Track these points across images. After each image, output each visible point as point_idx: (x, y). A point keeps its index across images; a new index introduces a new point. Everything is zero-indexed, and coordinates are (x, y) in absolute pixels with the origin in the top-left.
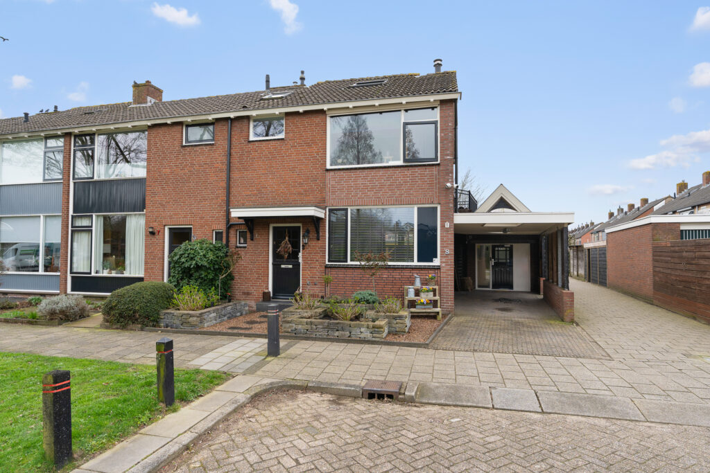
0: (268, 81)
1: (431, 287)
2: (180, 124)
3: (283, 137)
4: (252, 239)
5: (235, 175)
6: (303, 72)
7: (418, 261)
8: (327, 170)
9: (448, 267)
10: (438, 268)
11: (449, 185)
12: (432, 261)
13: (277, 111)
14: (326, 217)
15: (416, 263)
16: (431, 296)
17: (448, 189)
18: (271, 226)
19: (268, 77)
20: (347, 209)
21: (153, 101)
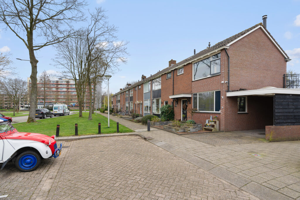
0: (195, 51)
1: (214, 120)
2: (166, 73)
3: (183, 73)
4: (178, 104)
5: (175, 86)
6: (209, 43)
7: (216, 111)
8: (192, 82)
9: (223, 113)
10: (219, 114)
11: (223, 82)
12: (219, 111)
13: (181, 66)
14: (192, 97)
15: (214, 112)
16: (213, 123)
17: (223, 83)
18: (182, 100)
19: (195, 50)
20: (197, 94)
21: (173, 65)
